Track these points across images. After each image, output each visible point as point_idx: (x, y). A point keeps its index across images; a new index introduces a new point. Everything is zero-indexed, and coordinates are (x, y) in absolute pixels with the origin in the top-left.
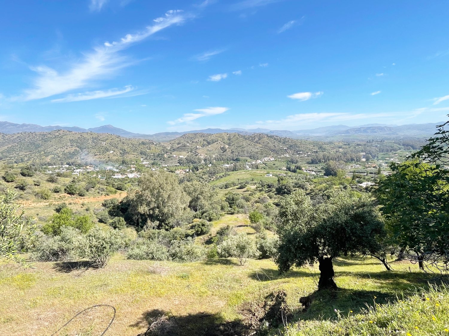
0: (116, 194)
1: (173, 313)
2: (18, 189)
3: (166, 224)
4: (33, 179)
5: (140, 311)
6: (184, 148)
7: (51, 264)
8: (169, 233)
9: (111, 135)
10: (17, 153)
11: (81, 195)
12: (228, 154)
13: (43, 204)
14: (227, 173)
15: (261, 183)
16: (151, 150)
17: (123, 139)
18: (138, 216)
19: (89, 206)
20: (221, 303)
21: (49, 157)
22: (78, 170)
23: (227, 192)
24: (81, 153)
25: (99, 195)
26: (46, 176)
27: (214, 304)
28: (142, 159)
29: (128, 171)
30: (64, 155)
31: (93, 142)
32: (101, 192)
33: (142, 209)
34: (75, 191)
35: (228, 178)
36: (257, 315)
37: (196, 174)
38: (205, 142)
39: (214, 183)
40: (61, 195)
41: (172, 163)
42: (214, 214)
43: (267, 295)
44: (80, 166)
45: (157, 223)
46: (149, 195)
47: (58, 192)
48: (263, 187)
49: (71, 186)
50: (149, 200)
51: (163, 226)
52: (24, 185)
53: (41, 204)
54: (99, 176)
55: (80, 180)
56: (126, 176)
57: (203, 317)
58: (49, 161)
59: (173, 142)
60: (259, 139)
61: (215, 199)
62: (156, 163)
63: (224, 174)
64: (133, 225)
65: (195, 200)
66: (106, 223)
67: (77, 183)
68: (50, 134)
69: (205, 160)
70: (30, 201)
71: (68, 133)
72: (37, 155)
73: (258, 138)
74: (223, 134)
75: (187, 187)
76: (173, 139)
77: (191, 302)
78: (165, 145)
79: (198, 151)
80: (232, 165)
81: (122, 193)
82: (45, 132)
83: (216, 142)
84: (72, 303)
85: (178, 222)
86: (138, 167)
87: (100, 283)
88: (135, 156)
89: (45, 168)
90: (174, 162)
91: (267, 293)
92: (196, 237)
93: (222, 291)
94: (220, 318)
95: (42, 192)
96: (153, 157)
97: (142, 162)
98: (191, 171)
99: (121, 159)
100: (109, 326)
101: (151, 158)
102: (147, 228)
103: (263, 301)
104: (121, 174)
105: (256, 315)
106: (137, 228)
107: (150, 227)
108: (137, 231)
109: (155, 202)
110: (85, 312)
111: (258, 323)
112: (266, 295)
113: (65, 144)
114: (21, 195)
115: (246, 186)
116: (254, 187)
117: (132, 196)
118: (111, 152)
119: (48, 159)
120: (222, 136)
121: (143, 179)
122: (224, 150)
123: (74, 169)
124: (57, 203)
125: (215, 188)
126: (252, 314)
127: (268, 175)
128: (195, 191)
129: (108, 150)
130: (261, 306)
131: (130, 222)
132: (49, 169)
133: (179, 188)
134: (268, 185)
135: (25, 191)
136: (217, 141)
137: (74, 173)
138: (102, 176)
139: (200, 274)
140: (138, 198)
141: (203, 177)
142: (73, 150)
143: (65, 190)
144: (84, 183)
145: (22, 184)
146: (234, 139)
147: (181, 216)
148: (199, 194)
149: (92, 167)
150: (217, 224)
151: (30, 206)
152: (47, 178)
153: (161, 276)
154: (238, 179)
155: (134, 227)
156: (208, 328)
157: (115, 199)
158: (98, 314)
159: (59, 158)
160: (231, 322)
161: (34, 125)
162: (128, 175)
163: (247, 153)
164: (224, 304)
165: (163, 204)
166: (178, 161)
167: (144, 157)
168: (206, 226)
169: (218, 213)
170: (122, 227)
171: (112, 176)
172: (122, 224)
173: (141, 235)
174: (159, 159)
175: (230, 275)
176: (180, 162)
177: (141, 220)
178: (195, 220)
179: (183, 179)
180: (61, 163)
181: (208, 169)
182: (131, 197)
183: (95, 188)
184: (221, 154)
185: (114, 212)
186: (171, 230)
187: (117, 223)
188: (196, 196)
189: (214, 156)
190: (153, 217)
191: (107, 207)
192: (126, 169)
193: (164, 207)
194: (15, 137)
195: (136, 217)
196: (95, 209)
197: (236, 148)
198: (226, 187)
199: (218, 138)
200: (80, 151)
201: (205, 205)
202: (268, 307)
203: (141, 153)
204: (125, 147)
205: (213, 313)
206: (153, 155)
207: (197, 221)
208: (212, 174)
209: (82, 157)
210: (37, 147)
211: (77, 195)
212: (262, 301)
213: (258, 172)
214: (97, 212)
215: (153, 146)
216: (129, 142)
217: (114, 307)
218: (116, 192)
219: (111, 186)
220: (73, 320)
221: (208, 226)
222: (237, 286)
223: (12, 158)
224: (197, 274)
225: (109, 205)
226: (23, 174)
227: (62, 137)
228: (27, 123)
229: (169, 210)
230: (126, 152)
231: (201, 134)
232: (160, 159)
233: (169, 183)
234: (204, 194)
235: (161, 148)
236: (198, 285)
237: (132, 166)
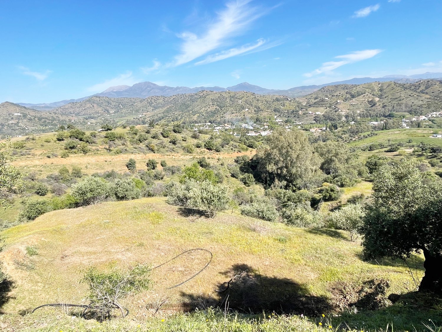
0: (248, 152)
1: (260, 272)
2: (171, 143)
3: (294, 185)
4: (182, 135)
5: (232, 262)
6: (322, 103)
7: (177, 208)
8: (295, 194)
9: (247, 92)
10: (173, 112)
11: (217, 151)
12: (379, 108)
13: (188, 157)
14: (373, 132)
15: (421, 145)
16: (285, 107)
17: (258, 97)
18: (266, 174)
19: (224, 161)
20: (312, 274)
21: (196, 116)
22: (218, 128)
23: (371, 155)
24: (221, 111)
25: (232, 152)
26: (191, 132)
27: (305, 274)
28: (275, 117)
29: (261, 128)
30: (207, 114)
31: (231, 100)
32: (234, 149)
33: (270, 167)
34: (213, 147)
35: (374, 138)
36: (349, 298)
37: (334, 133)
38: (348, 95)
39: (357, 143)
40: (202, 150)
41: (307, 120)
42: (348, 180)
43: (368, 280)
44: (220, 124)
45: (285, 183)
46: (277, 154)
47: (199, 147)
48: (423, 151)
49: (210, 142)
50: (277, 159)
51: (290, 186)
52: (175, 140)
53: (187, 157)
54: (236, 134)
55: (217, 137)
56: (259, 134)
57: (287, 284)
58: (195, 119)
59: (309, 97)
60: (426, 88)
61: (353, 162)
62: (289, 121)
63: (369, 133)
64: (262, 182)
65: (329, 162)
66: (237, 178)
67: (214, 140)
68: (196, 94)
69: (347, 117)
70: (179, 154)
71: (210, 93)
72: (187, 114)
73: (424, 86)
74: (373, 84)
75: (319, 148)
76: (310, 93)
77: (281, 267)
78: (301, 101)
79: (338, 106)
80: (382, 122)
81: (252, 150)
82: (193, 93)
83: (362, 94)
84: (183, 243)
85: (305, 184)
86: (271, 125)
87: (207, 231)
88: (269, 113)
89: (192, 126)
90: (309, 119)
91: (368, 278)
92: (323, 203)
93: (317, 263)
94: (306, 289)
95: (188, 147)
96: (287, 114)
97: (276, 119)
98: (328, 129)
99: (255, 116)
100: (204, 268)
101: (285, 115)
102: (275, 187)
103: (361, 285)
104: (255, 132)
105: (347, 298)
106: (265, 186)
107: (278, 186)
108: (265, 188)
109: (283, 161)
110: (189, 252)
111: (347, 307)
112: (366, 280)
113: (207, 103)
114: (174, 148)
115: (398, 149)
116: (411, 151)
117: (262, 154)
118: (247, 110)
119: (195, 118)
120: (372, 86)
121: (272, 137)
122: (372, 104)
123: (215, 127)
124: (198, 157)
125: (355, 149)
126: (343, 296)
127: (435, 135)
128: (329, 152)
129: (243, 108)
130: (356, 290)
131: (259, 179)
132: (195, 126)
133: (309, 148)
134: (432, 149)
135: (176, 146)
136: (365, 93)
137: (215, 131)
138: (238, 134)
139: (300, 241)
140: (267, 157)
141: (343, 136)
142: (214, 109)
143: (205, 145)
144: (220, 140)
145: (174, 140)
146: (388, 90)
147: (311, 178)
148: (333, 156)
149: (229, 125)
150: (350, 191)
151: (180, 158)
152: (191, 134)
153: (259, 235)
154: (389, 140)
155: (263, 185)
156: (289, 295)
157: (246, 156)
158: (199, 256)
159: (203, 117)
160: (317, 297)
161: (185, 87)
162: (261, 133)
163: (406, 107)
164: (316, 276)
165: (291, 164)
166: (314, 118)
167: (278, 114)
168: (335, 192)
169: (353, 179)
170: (251, 183)
171: (247, 134)
172: (251, 181)
173: (268, 193)
174: (293, 116)
175: (334, 249)
176: (317, 119)
177: (269, 178)
178: (325, 183)
179: (318, 138)
180: (205, 121)
181: (350, 127)
182: (260, 154)
183: (229, 145)
184: (369, 109)
185: (245, 168)
186: (298, 192)
187: (247, 179)
188: (329, 158)
189: (358, 112)
190: (281, 177)
191: (239, 163)
192: (259, 127)
193: (293, 167)
194: (172, 99)
195: (265, 175)
196: (228, 164)
197: (389, 100)
198: (371, 149)
199: (366, 89)
200: (220, 110)
201: (340, 168)
202: (364, 294)
203: (275, 111)
204: (259, 104)
205: (300, 282)
206: (287, 111)
207: (327, 186)
208: (354, 133)
209: (221, 116)
210: (187, 106)
211: (214, 150)
212: (359, 285)
213: (420, 131)
214: (230, 167)
215: (288, 102)
216: (264, 99)
217: (212, 253)
218: (247, 150)
219: (243, 143)
220: (180, 256)
221: (338, 192)
222: (337, 262)
223: (170, 117)
224: (296, 240)
225: (240, 162)
226: (175, 131)
227: (205, 97)
228: (180, 86)
229: (297, 171)
230: (260, 109)
231: (345, 86)
232: (295, 116)
233: (298, 142)
234: (339, 156)
235: (296, 104)
236: (294, 251)
237: (265, 123)
